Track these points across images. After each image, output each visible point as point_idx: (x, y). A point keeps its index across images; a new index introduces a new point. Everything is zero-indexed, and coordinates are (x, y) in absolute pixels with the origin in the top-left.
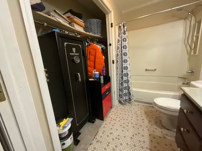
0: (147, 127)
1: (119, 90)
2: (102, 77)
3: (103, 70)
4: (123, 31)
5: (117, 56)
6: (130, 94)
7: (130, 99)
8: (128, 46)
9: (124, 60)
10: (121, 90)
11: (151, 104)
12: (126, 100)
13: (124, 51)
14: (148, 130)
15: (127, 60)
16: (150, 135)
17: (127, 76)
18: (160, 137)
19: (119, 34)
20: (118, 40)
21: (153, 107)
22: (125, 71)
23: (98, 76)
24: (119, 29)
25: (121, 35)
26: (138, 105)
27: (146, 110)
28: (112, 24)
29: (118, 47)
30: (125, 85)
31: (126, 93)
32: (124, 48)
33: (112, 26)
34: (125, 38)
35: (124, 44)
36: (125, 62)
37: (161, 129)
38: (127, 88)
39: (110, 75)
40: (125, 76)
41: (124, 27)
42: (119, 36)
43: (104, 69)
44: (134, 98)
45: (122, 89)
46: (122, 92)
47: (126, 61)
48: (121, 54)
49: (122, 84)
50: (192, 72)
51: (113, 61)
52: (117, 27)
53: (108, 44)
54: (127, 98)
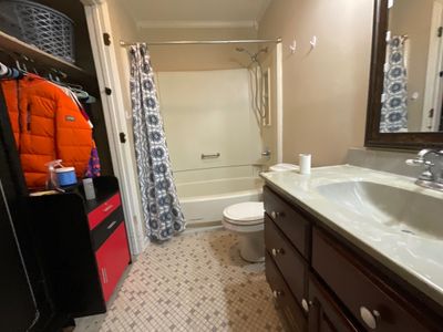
0: (218, 275)
1: (148, 209)
2: (90, 180)
3: (92, 163)
5: (134, 124)
6: (175, 213)
7: (177, 226)
8: (156, 102)
9: (153, 134)
10: (152, 209)
11: (219, 223)
12: (167, 230)
13: (149, 111)
14: (221, 281)
15: (159, 135)
16: (225, 290)
17: (164, 172)
18: (243, 285)
19: (132, 69)
20: (132, 84)
21: (224, 229)
22: (157, 161)
23: (71, 180)
24: (130, 59)
25: (136, 73)
26: (196, 234)
27: (213, 240)
28: (106, 37)
29: (133, 101)
30: (161, 194)
31: (165, 215)
32: (148, 105)
33: (107, 42)
34: (149, 82)
35: (147, 94)
36: (154, 139)
37: (242, 266)
38: (166, 201)
39: (116, 174)
40: (158, 173)
41: (142, 54)
42: (132, 74)
43: (96, 159)
44: (185, 221)
45: (154, 206)
46: (155, 212)
48: (144, 121)
49: (153, 193)
50: (268, 154)
51: (122, 136)
52: (124, 52)
53: (102, 89)
54: (170, 224)
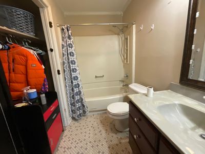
1: (71, 104)
4: (67, 35)
5: (64, 64)
6: (84, 106)
7: (84, 112)
8: (75, 53)
12: (80, 114)
13: (71, 58)
19: (63, 38)
20: (62, 45)
22: (75, 82)
23: (35, 96)
25: (65, 40)
26: (93, 115)
27: (102, 119)
30: (77, 98)
31: (79, 107)
33: (51, 26)
34: (71, 44)
38: (80, 101)
40: (76, 88)
43: (46, 83)
45: (74, 103)
46: (74, 106)
47: (74, 70)
48: (68, 63)
50: (127, 76)
51: (59, 71)
53: (48, 49)
54: (81, 111)
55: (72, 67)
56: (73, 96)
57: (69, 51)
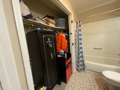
1: (77, 62)
2: (66, 54)
4: (79, 25)
5: (76, 40)
6: (84, 65)
7: (84, 68)
8: (82, 34)
9: (80, 43)
12: (81, 69)
13: (80, 37)
20: (76, 30)
26: (90, 73)
27: (96, 78)
29: (76, 35)
33: (72, 22)
34: (81, 29)
38: (82, 61)
40: (81, 53)
43: (67, 49)
55: (80, 41)
56: (79, 57)
57: (79, 33)
